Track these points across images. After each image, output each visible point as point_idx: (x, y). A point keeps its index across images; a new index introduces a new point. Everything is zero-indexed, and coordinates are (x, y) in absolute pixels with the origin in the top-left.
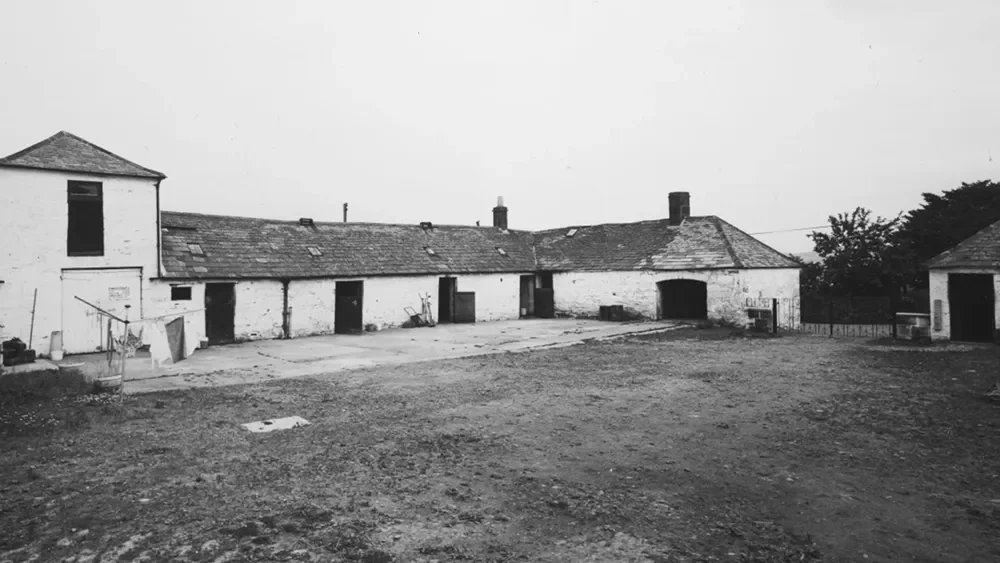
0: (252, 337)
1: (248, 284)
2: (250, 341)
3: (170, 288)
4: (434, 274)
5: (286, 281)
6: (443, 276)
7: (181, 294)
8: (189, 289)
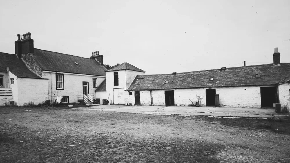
0: (144, 104)
1: (142, 91)
2: (144, 105)
3: (128, 92)
4: (203, 88)
5: (151, 91)
6: (208, 88)
7: (131, 94)
8: (132, 92)
